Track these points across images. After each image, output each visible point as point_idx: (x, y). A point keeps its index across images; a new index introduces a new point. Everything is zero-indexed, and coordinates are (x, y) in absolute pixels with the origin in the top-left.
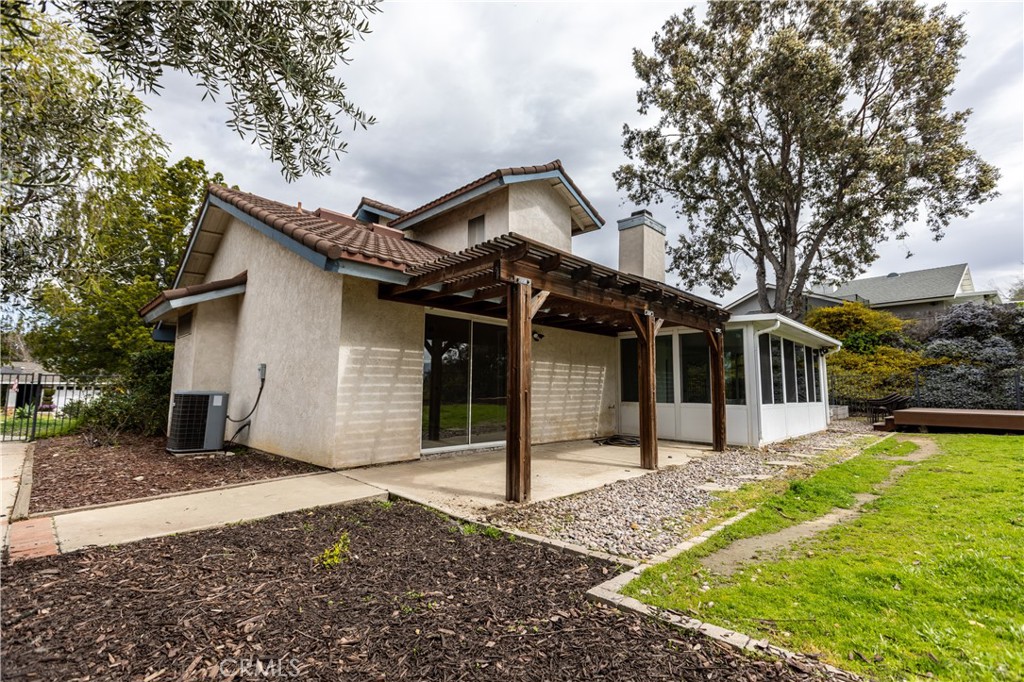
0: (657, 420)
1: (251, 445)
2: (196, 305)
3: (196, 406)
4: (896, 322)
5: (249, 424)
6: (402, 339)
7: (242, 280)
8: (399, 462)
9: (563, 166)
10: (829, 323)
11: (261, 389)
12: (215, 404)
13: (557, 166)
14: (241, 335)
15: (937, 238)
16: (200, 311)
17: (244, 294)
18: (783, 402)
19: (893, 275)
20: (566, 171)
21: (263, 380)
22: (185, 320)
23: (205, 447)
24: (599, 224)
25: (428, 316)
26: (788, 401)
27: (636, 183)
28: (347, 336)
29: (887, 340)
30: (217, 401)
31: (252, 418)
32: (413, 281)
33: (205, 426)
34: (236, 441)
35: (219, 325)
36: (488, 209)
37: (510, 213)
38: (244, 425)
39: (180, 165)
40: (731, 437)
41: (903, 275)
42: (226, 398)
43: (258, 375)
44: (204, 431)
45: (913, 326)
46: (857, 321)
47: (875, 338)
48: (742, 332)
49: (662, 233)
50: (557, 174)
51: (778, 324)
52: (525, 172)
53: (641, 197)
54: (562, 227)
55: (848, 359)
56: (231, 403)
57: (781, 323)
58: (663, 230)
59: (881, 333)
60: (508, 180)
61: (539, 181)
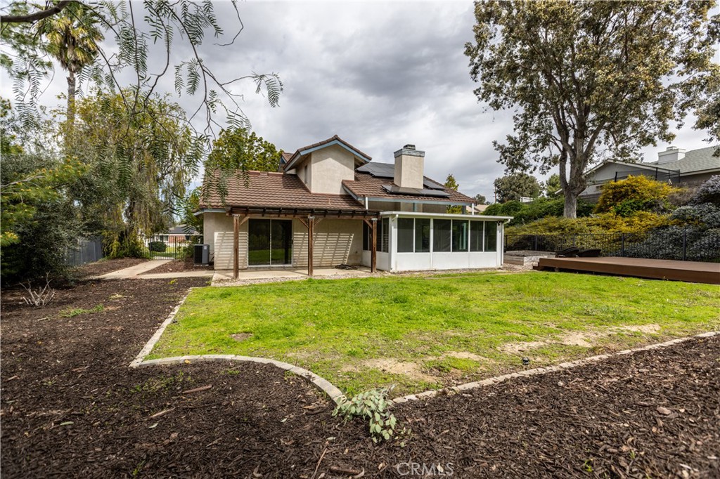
3: (199, 249)
4: (668, 189)
9: (339, 137)
10: (614, 193)
13: (336, 138)
20: (342, 139)
23: (202, 263)
24: (367, 160)
25: (250, 219)
27: (492, 95)
29: (650, 206)
30: (205, 248)
33: (202, 256)
35: (211, 220)
36: (308, 162)
37: (312, 165)
42: (208, 247)
44: (202, 258)
45: (681, 194)
46: (634, 191)
47: (641, 205)
48: (388, 219)
49: (420, 156)
50: (336, 142)
51: (397, 216)
52: (314, 146)
53: (496, 105)
54: (347, 165)
55: (612, 221)
56: (211, 248)
57: (399, 215)
58: (421, 154)
59: (647, 200)
60: (302, 153)
61: (326, 148)
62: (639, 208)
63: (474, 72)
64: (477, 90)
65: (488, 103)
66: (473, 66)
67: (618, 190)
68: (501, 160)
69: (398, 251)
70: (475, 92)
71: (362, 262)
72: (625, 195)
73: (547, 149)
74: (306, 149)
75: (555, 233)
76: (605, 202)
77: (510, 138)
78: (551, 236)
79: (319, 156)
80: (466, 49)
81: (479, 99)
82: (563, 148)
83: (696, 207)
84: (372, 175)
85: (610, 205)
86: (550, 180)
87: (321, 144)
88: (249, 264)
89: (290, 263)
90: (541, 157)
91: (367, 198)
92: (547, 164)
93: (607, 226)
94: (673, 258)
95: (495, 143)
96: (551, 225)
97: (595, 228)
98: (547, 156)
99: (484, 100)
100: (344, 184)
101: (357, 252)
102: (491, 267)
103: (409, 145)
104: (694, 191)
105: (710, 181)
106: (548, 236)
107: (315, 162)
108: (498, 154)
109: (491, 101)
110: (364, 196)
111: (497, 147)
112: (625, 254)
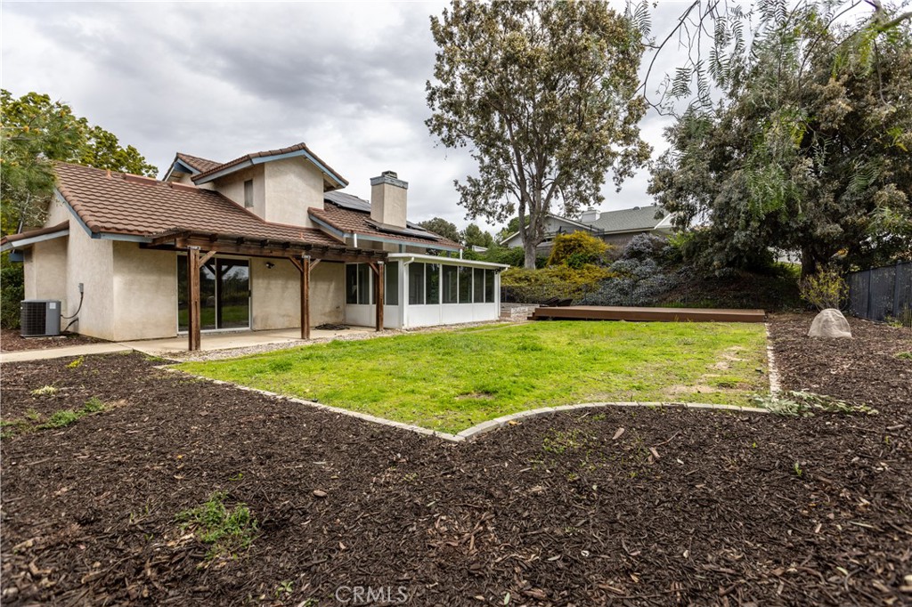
0: (310, 314)
1: (80, 332)
2: (33, 244)
3: (39, 309)
4: (604, 246)
5: (77, 320)
6: (161, 271)
7: (66, 227)
8: (162, 338)
9: (307, 146)
10: (564, 246)
11: (82, 298)
12: (51, 308)
13: (302, 147)
14: (69, 263)
15: (618, 191)
16: (37, 248)
17: (68, 236)
18: (438, 303)
19: (636, 208)
20: (311, 149)
21: (82, 293)
22: (26, 252)
23: (47, 333)
24: (343, 184)
25: (179, 256)
26: (444, 302)
27: (445, 129)
28: (117, 270)
29: (594, 259)
30: (53, 306)
31: (78, 315)
32: (154, 240)
33: (45, 321)
34: (71, 329)
35: (53, 256)
36: (254, 175)
37: (266, 181)
38: (75, 321)
39: (25, 100)
40: (386, 323)
41: (643, 208)
42: (59, 304)
43: (78, 289)
44: (45, 324)
45: (613, 250)
46: (580, 246)
47: (587, 258)
48: (397, 262)
49: (403, 187)
50: (303, 153)
51: (413, 259)
52: (272, 154)
53: (449, 142)
54: (314, 187)
55: (566, 272)
56: (62, 308)
57: (415, 258)
58: (404, 185)
59: (591, 254)
60: (255, 161)
61: (288, 159)
62: (586, 262)
63: (431, 98)
64: (429, 120)
65: (440, 137)
66: (430, 91)
67: (567, 244)
68: (461, 203)
69: (410, 304)
70: (426, 123)
71: (345, 319)
72: (573, 249)
73: (504, 197)
74: (260, 155)
75: (523, 284)
76: (557, 254)
77: (470, 179)
78: (520, 287)
79: (275, 169)
80: (436, 70)
81: (432, 132)
82: (522, 197)
83: (626, 262)
84: (336, 204)
85: (562, 258)
86: (468, 230)
87: (282, 152)
88: (180, 330)
89: (247, 325)
90: (499, 204)
91: (355, 235)
92: (504, 213)
93: (563, 278)
94: (621, 305)
95: (456, 183)
96: (516, 275)
97: (555, 279)
98: (505, 204)
99: (436, 133)
100: (311, 213)
101: (338, 307)
102: (490, 319)
103: (391, 173)
104: (623, 247)
105: (633, 240)
106: (517, 287)
107: (270, 176)
108: (459, 195)
109: (443, 135)
110: (352, 232)
111: (458, 187)
112: (586, 304)
